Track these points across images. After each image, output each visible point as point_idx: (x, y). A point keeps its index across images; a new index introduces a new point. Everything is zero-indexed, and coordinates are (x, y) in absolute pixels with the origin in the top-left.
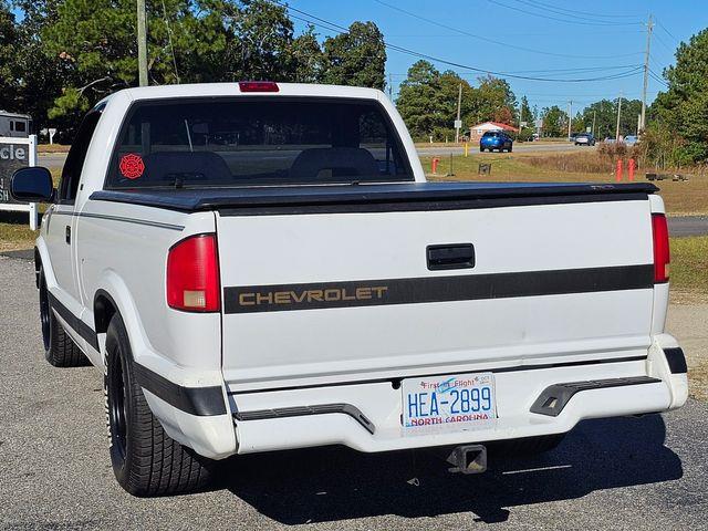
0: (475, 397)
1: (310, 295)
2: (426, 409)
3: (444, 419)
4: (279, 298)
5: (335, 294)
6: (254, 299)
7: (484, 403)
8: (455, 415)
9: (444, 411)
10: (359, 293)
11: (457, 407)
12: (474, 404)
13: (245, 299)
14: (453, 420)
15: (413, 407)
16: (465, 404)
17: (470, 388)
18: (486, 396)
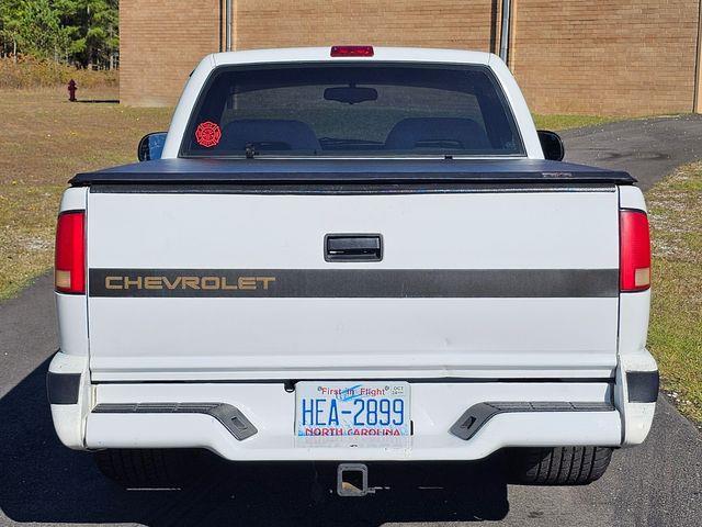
0: (385, 409)
1: (186, 282)
2: (323, 418)
3: (346, 430)
4: (149, 283)
5: (214, 283)
6: (122, 282)
7: (396, 417)
8: (360, 428)
9: (346, 422)
10: (242, 283)
11: (362, 418)
12: (383, 417)
13: (112, 283)
14: (356, 433)
15: (308, 415)
16: (372, 416)
17: (378, 398)
18: (398, 408)
